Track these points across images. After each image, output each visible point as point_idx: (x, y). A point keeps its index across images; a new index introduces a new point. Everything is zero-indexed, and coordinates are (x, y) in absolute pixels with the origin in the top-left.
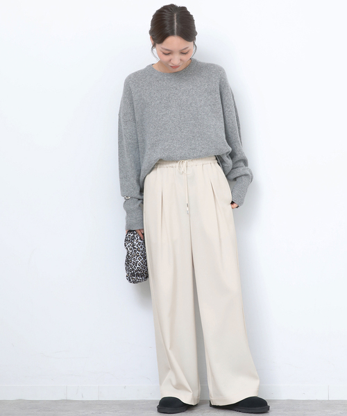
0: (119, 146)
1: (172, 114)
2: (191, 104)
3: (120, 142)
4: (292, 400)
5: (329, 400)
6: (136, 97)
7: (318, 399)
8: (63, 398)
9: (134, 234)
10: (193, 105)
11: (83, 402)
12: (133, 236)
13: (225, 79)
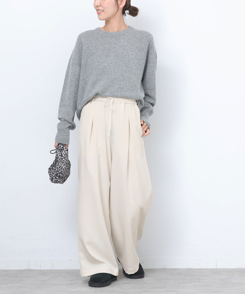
0: (65, 83)
1: (110, 61)
2: (125, 56)
3: (66, 80)
4: (190, 269)
5: (216, 269)
6: (84, 47)
7: (209, 268)
8: (27, 268)
9: (64, 146)
10: (126, 56)
11: (41, 271)
12: (63, 147)
13: (153, 42)
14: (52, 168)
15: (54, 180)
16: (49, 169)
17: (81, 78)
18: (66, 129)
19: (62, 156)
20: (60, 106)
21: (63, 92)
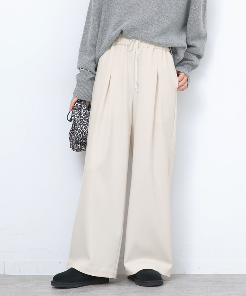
0: (86, 22)
3: (88, 18)
9: (81, 104)
12: (81, 106)
14: (73, 133)
15: (75, 148)
16: (70, 133)
17: (103, 17)
18: (88, 81)
19: (81, 117)
20: (81, 52)
21: (84, 34)
